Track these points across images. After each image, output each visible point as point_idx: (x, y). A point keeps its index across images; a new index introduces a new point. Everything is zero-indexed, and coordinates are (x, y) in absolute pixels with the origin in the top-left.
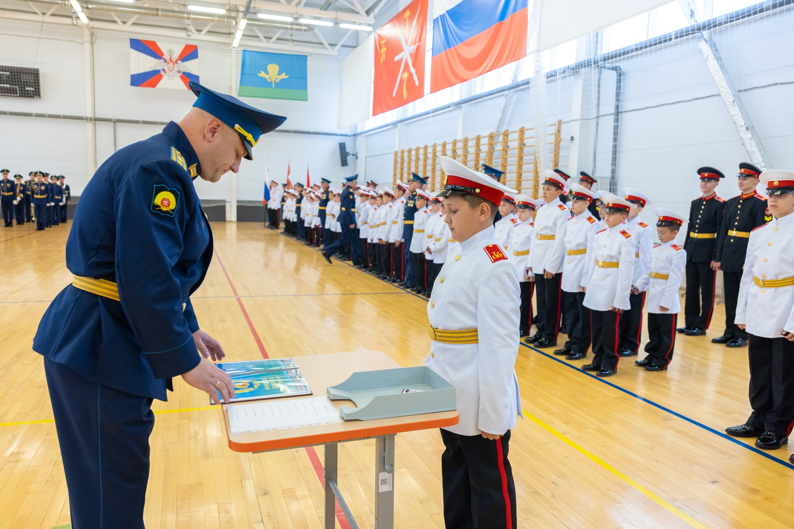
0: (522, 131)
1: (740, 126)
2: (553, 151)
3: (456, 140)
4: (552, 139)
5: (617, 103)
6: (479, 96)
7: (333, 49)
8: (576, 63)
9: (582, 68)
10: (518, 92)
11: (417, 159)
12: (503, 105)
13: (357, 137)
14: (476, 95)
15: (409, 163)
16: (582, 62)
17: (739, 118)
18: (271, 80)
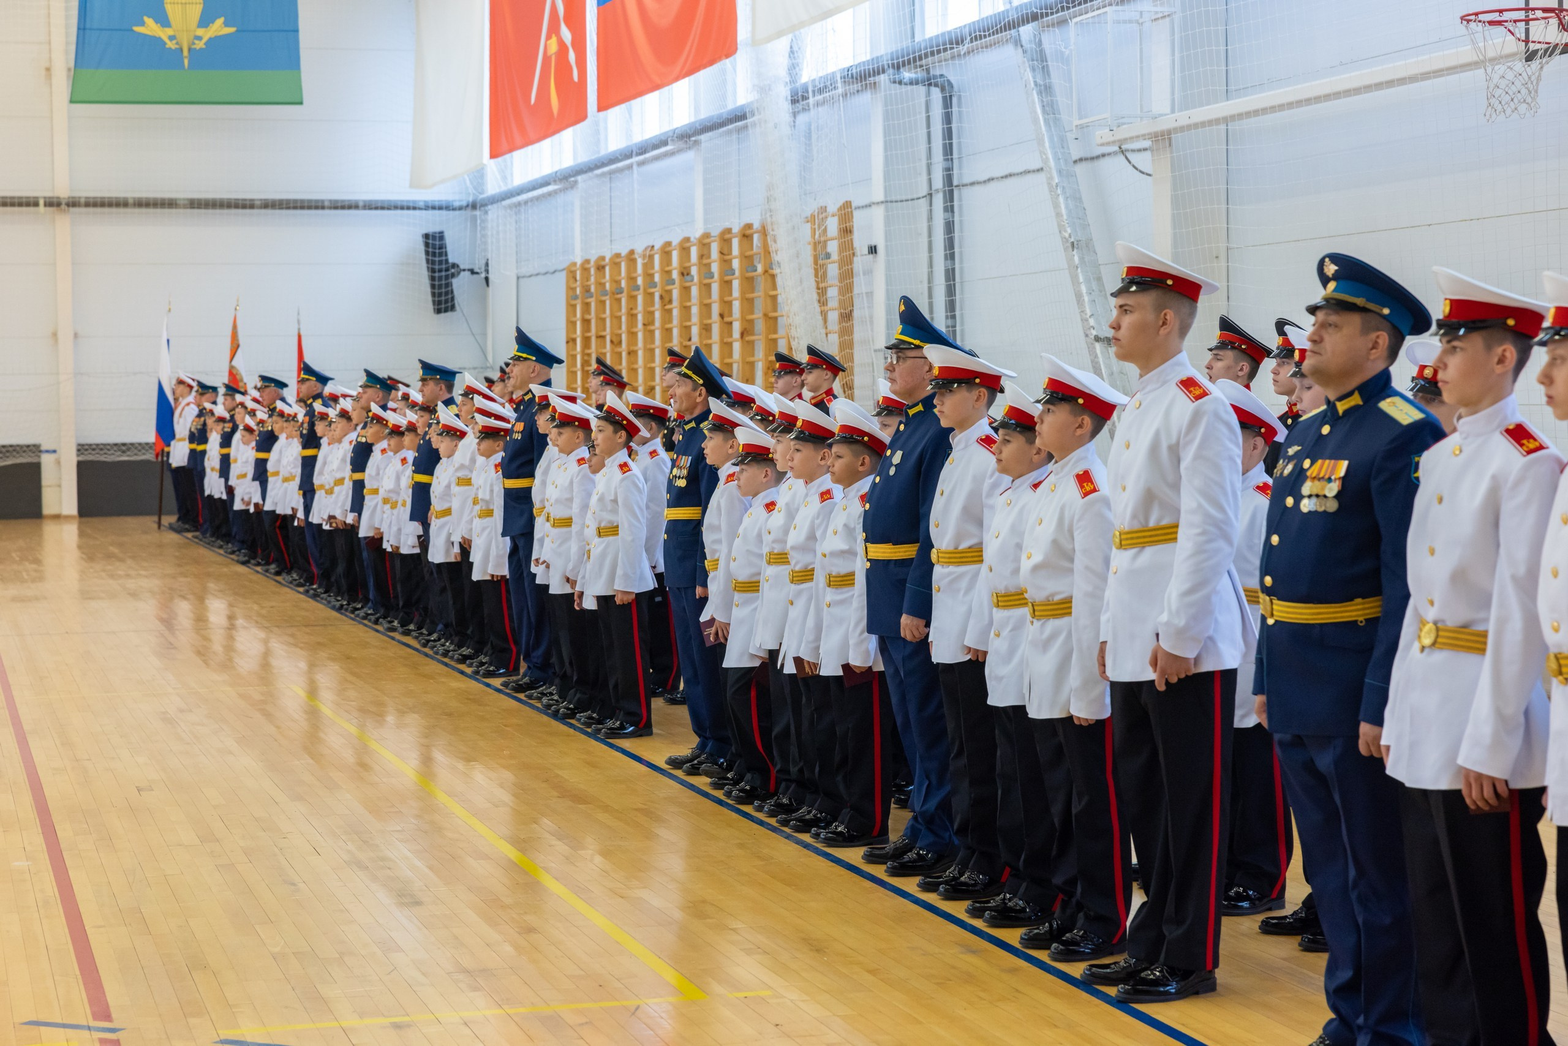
18: (177, 43)
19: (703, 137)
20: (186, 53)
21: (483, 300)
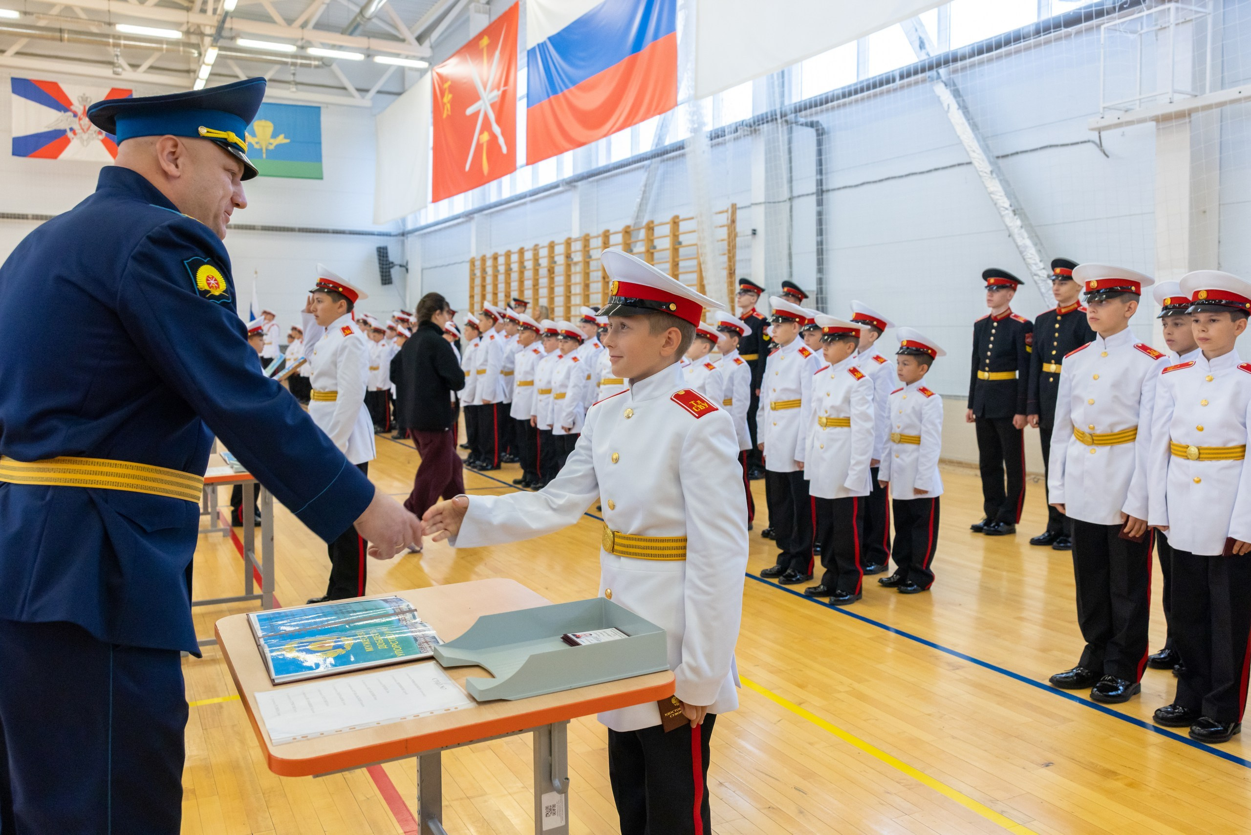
0: (675, 222)
1: (1002, 209)
2: (726, 252)
3: (570, 239)
4: (723, 233)
5: (819, 177)
6: (605, 169)
7: (363, 97)
8: (753, 117)
9: (763, 123)
10: (666, 162)
11: (508, 271)
12: (642, 183)
13: (407, 238)
14: (599, 168)
15: (495, 277)
16: (762, 115)
17: (1001, 196)
18: (260, 146)
19: (579, 184)
20: (264, 151)
21: (404, 280)
